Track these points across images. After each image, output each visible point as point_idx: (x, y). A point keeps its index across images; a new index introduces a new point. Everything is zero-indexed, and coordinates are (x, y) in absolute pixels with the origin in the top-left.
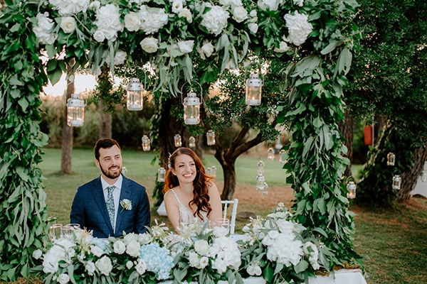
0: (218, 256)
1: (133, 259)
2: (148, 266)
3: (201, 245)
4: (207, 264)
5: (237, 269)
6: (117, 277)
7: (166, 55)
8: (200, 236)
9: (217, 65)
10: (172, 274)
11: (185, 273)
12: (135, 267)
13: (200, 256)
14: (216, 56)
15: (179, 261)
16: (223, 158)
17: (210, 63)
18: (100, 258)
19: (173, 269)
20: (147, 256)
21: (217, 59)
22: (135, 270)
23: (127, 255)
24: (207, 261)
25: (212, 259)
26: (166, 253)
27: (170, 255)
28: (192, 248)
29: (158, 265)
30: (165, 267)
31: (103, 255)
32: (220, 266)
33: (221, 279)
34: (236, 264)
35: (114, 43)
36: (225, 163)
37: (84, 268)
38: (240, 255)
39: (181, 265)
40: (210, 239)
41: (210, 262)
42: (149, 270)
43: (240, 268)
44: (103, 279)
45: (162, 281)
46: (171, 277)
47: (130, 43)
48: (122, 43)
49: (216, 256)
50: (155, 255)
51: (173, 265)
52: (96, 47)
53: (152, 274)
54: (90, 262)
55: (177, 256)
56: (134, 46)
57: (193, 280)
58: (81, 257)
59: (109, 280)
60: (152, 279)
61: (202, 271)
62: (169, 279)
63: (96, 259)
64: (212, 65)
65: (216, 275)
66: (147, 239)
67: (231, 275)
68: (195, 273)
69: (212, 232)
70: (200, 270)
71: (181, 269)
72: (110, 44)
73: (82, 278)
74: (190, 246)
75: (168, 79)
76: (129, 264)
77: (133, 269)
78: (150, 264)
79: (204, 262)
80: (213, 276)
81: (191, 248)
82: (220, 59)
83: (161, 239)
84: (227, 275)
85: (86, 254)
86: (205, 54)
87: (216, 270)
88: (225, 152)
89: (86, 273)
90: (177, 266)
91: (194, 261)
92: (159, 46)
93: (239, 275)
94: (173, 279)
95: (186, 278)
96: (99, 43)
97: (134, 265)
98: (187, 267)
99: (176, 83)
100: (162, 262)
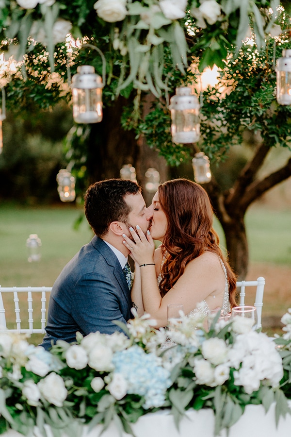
0: (244, 365)
1: (103, 375)
2: (130, 384)
3: (214, 348)
4: (226, 377)
5: (276, 385)
6: (76, 408)
7: (141, 25)
8: (211, 334)
9: (226, 37)
10: (168, 399)
11: (189, 396)
12: (107, 388)
13: (214, 366)
14: (224, 22)
15: (179, 376)
16: (222, 208)
17: (214, 34)
18: (44, 377)
19: (169, 390)
20: (125, 368)
21: (224, 27)
22: (108, 392)
23: (91, 369)
24: (227, 371)
25: (234, 369)
26: (156, 364)
27: (163, 366)
28: (199, 353)
29: (144, 382)
30: (157, 386)
31: (49, 373)
32: (248, 380)
33: (250, 403)
34: (275, 375)
35: (51, 7)
36: (227, 218)
37: (20, 395)
38: (281, 361)
39: (182, 382)
40: (228, 336)
41: (231, 374)
42: (131, 392)
43: (281, 383)
44: (53, 412)
45: (151, 410)
46: (167, 404)
47: (78, 7)
48: (63, 7)
49: (241, 364)
50: (140, 367)
51: (170, 383)
52: (21, 17)
53: (136, 398)
54: (30, 383)
55: (174, 369)
56: (83, 11)
57: (205, 406)
58: (15, 376)
59: (62, 414)
60: (136, 405)
61: (218, 390)
62: (162, 408)
63: (38, 379)
64: (217, 37)
65: (242, 396)
66: (120, 342)
67: (267, 395)
68: (207, 394)
69: (230, 324)
70: (214, 388)
71: (183, 389)
72: (44, 10)
73: (18, 412)
74: (194, 351)
75: (144, 67)
76: (97, 384)
77: (105, 391)
78: (133, 380)
79: (222, 374)
80: (237, 397)
81: (196, 355)
82: (230, 27)
83: (145, 342)
84: (260, 396)
85: (23, 370)
86: (205, 20)
87: (241, 387)
88: (226, 196)
89: (24, 403)
90: (175, 386)
91: (204, 374)
92: (128, 9)
93: (281, 393)
94: (169, 407)
95: (191, 405)
96: (25, 11)
97: (106, 385)
98: (192, 386)
99: (158, 72)
100: (152, 377)
